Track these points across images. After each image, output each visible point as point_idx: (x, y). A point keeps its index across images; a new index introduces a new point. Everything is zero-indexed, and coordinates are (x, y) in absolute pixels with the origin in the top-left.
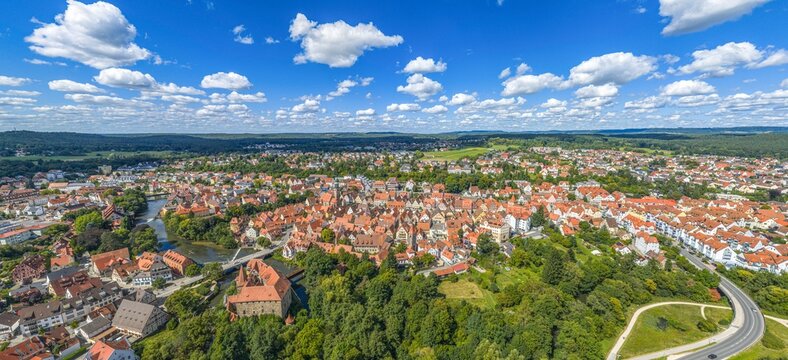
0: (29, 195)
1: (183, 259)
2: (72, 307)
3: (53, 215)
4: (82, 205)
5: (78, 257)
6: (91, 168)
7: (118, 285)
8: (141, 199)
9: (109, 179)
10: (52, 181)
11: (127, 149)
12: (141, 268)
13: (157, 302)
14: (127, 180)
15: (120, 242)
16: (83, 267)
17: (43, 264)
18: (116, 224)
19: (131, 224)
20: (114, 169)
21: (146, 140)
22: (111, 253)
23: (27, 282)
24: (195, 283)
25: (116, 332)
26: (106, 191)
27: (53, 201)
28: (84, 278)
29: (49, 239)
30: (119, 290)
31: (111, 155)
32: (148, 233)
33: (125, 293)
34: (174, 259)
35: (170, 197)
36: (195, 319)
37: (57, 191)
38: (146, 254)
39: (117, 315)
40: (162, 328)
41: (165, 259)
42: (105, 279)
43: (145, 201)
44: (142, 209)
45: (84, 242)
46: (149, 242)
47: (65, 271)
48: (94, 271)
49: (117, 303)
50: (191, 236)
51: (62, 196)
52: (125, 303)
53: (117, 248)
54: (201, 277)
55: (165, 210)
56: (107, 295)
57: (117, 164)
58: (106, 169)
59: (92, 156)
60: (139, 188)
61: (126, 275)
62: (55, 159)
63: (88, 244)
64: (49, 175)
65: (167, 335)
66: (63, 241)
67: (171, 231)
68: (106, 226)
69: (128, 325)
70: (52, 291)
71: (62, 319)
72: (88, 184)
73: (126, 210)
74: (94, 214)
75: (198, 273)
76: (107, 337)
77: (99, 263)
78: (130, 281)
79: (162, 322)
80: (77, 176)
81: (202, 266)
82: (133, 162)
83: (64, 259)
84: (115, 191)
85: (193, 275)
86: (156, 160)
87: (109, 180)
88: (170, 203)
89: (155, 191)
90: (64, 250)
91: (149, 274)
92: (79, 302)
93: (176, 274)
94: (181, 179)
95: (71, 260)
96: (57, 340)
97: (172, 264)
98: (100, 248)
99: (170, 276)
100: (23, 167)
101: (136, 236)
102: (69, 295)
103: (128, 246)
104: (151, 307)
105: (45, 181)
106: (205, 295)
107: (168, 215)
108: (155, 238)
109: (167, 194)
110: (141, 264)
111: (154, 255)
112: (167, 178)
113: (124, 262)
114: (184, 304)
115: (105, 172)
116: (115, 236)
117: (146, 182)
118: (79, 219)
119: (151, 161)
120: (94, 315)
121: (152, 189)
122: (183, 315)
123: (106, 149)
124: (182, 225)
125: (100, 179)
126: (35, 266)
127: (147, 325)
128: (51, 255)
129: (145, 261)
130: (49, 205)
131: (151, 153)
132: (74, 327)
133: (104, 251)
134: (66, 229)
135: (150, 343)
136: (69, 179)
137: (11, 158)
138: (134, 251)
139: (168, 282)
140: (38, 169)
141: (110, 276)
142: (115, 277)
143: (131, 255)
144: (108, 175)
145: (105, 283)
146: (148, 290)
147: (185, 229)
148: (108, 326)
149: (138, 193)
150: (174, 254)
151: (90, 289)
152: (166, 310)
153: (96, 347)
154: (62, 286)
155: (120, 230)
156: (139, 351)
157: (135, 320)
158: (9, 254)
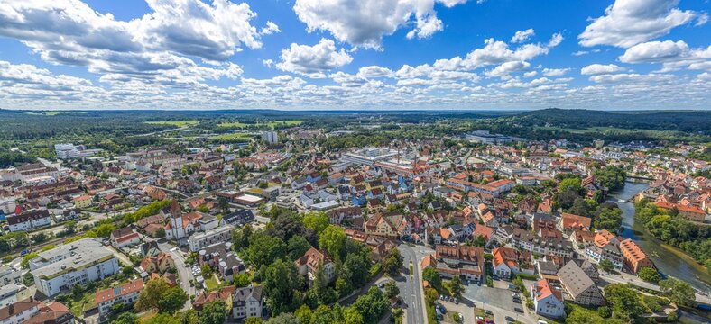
0: (543, 154)
1: (642, 256)
2: (538, 244)
3: (551, 173)
4: (571, 170)
5: (555, 208)
6: (587, 141)
7: (572, 246)
8: (620, 178)
9: (599, 152)
10: (558, 147)
11: (624, 126)
12: (595, 242)
13: (598, 282)
14: (612, 157)
15: (587, 211)
16: (555, 218)
17: (535, 204)
18: (589, 194)
19: (602, 198)
20: (606, 144)
21: (649, 117)
22: (576, 217)
23: (524, 213)
24: (647, 291)
25: (557, 281)
26: (592, 163)
27: (554, 163)
28: (552, 227)
29: (543, 189)
30: (571, 250)
31: (607, 131)
32: (614, 213)
33: (575, 256)
34: (632, 251)
35: (654, 184)
37: (559, 156)
38: (605, 232)
39: (563, 269)
40: (593, 307)
41: (621, 246)
42: (565, 236)
43: (624, 181)
44: (618, 187)
45: (562, 200)
46: (612, 222)
47: (543, 216)
48: (560, 226)
49: (567, 260)
50: (663, 237)
51: (560, 160)
52: (572, 264)
53: (582, 215)
54: (657, 288)
55: (641, 196)
56: (562, 249)
57: (610, 140)
58: (599, 143)
59: (592, 130)
60: (622, 167)
61: (581, 241)
62: (566, 130)
63: (564, 204)
64: (559, 143)
65: (596, 317)
66: (550, 194)
67: (640, 221)
68: (582, 193)
69: (567, 283)
70: (532, 225)
71: (531, 247)
72: (581, 154)
73: (602, 184)
74: (577, 179)
75: (655, 282)
76: (551, 281)
77: (567, 221)
78: (582, 248)
79: (596, 303)
80: (575, 146)
81: (664, 277)
82: (625, 140)
83: (546, 208)
84: (599, 164)
85: (647, 280)
86: (652, 140)
87: (597, 154)
88: (651, 190)
89: (638, 173)
90: (548, 200)
91: (600, 251)
92: (544, 243)
93: (627, 267)
95: (549, 210)
96: (524, 260)
97: (627, 254)
98: (570, 210)
99: (621, 265)
100: (546, 135)
101: (602, 211)
102: (540, 234)
103: (592, 217)
104: (591, 283)
105: (554, 146)
106: (655, 311)
107: (644, 203)
108: (619, 221)
109: (651, 179)
110: (598, 238)
111: (612, 237)
112: (659, 162)
113: (584, 229)
114: (625, 303)
115: (597, 145)
116: (585, 204)
117: (632, 161)
118: (565, 181)
119: (645, 140)
120: (549, 258)
121: (635, 170)
122: (619, 312)
123: (606, 125)
124: (656, 219)
125: (591, 151)
126: (530, 205)
127: (582, 295)
128: (540, 201)
129: (602, 237)
130: (551, 165)
131: (650, 133)
132: (535, 258)
133: (572, 213)
134: (554, 185)
135: (579, 312)
136: (569, 148)
137: (541, 128)
138: (596, 224)
139: (615, 269)
140: (553, 137)
141: (569, 235)
142: (572, 239)
143: (592, 226)
144: (598, 149)
145: (564, 239)
146: (594, 265)
147: (658, 225)
148: (552, 273)
150: (633, 246)
151: (553, 238)
152: (603, 294)
153: (542, 282)
154: (539, 225)
155: (590, 200)
156: (568, 310)
157: (574, 282)
158: (522, 191)
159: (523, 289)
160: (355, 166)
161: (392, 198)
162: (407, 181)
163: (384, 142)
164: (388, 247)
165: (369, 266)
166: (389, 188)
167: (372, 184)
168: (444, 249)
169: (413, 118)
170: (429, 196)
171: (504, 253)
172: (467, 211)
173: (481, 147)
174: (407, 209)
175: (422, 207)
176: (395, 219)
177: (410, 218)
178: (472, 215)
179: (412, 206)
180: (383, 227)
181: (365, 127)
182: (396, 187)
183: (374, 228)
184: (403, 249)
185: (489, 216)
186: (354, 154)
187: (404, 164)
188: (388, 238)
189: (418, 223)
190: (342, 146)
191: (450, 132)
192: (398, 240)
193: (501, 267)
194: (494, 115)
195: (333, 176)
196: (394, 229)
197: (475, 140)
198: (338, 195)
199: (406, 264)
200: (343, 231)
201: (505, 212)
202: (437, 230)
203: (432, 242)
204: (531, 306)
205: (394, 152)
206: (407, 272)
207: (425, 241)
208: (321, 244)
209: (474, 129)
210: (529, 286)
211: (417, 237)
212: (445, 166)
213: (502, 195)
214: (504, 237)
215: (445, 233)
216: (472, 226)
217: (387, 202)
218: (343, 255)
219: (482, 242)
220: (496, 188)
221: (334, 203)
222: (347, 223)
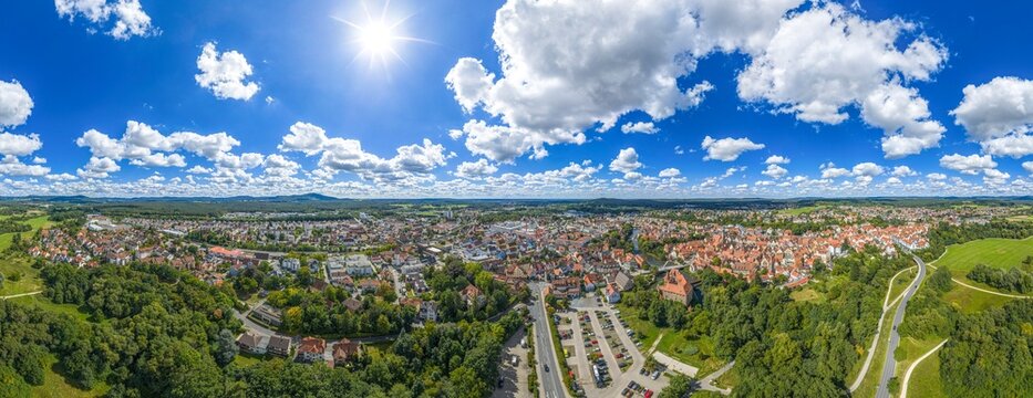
0: (601, 221)
1: (643, 260)
2: (605, 267)
3: (606, 230)
4: (613, 227)
5: (610, 247)
6: (617, 213)
7: (619, 264)
11: (629, 206)
12: (627, 260)
13: (631, 277)
15: (622, 246)
16: (610, 253)
17: (601, 247)
18: (622, 238)
19: (626, 239)
20: (624, 214)
21: (636, 202)
22: (619, 250)
23: (596, 253)
24: (646, 274)
25: (615, 284)
26: (621, 223)
28: (610, 257)
29: (604, 239)
30: (619, 266)
31: (624, 208)
32: (631, 244)
33: (621, 268)
34: (639, 259)
35: (641, 229)
36: (643, 292)
37: (608, 221)
38: (629, 254)
39: (617, 277)
40: (630, 290)
41: (636, 258)
42: (615, 260)
43: (632, 229)
44: (631, 233)
45: (612, 243)
46: (631, 248)
47: (606, 252)
48: (613, 256)
49: (617, 272)
50: (648, 250)
51: (609, 223)
52: (620, 273)
53: (621, 248)
54: (649, 272)
55: (639, 235)
56: (616, 267)
57: (626, 212)
59: (619, 208)
60: (631, 223)
61: (622, 261)
62: (609, 208)
63: (613, 245)
64: (607, 215)
65: (632, 294)
66: (607, 240)
67: (640, 245)
68: (619, 238)
69: (619, 283)
70: (601, 259)
71: (602, 270)
72: (616, 219)
73: (626, 232)
74: (617, 232)
75: (648, 269)
76: (613, 284)
77: (616, 253)
78: (622, 264)
79: (631, 288)
80: (614, 216)
81: (650, 266)
82: (630, 211)
83: (606, 248)
84: (623, 223)
85: (646, 270)
86: (638, 211)
87: (622, 218)
88: (641, 232)
89: (636, 225)
90: (606, 244)
91: (629, 263)
92: (607, 266)
93: (639, 267)
94: (646, 221)
96: (600, 278)
97: (638, 261)
99: (636, 267)
100: (602, 211)
101: (627, 245)
102: (605, 262)
103: (624, 248)
104: (628, 279)
105: (606, 217)
106: (650, 281)
107: (640, 237)
108: (633, 247)
109: (640, 227)
111: (632, 255)
112: (641, 219)
113: (622, 255)
114: (640, 282)
115: (622, 215)
116: (621, 243)
117: (633, 221)
118: (612, 233)
119: (636, 211)
120: (610, 273)
122: (639, 287)
123: (623, 205)
124: (644, 243)
125: (620, 217)
126: (599, 248)
127: (626, 286)
128: (603, 245)
129: (629, 257)
130: (606, 226)
131: (638, 208)
132: (605, 275)
133: (617, 248)
134: (609, 236)
135: (626, 294)
136: (611, 217)
137: (599, 208)
138: (626, 251)
139: (635, 269)
140: (605, 212)
141: (617, 259)
142: (619, 260)
145: (615, 262)
146: (628, 270)
147: (645, 246)
148: (612, 280)
149: (630, 225)
150: (639, 257)
151: (611, 262)
152: (633, 282)
153: (609, 287)
154: (605, 258)
155: (622, 241)
156: (621, 296)
157: (622, 281)
158: (595, 241)
159: (601, 294)
160: (499, 233)
161: (523, 253)
162: (532, 242)
163: (517, 218)
164: (521, 285)
165: (509, 297)
166: (521, 247)
167: (510, 245)
168: (557, 282)
169: (534, 203)
170: (546, 251)
171: (590, 277)
172: (568, 257)
173: (572, 219)
174: (533, 259)
175: (542, 258)
176: (526, 266)
177: (535, 266)
178: (571, 259)
179: (536, 257)
180: (518, 272)
181: (506, 209)
182: (525, 246)
183: (512, 273)
184: (531, 285)
185: (580, 258)
186: (499, 226)
187: (530, 232)
188: (522, 279)
189: (540, 267)
190: (491, 221)
191: (555, 211)
192: (528, 280)
193: (589, 285)
194: (578, 201)
195: (485, 240)
196: (525, 273)
197: (569, 215)
198: (489, 252)
199: (534, 294)
200: (492, 275)
201: (588, 254)
202: (552, 271)
203: (549, 279)
204: (606, 301)
205: (523, 224)
206: (534, 299)
207: (545, 278)
208: (476, 283)
209: (567, 210)
210: (603, 291)
211: (540, 277)
212: (554, 232)
213: (586, 245)
214: (589, 268)
215: (557, 272)
216: (572, 265)
217: (520, 256)
218: (491, 290)
219: (578, 274)
220: (582, 242)
221: (485, 257)
222: (494, 270)
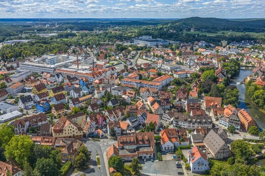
0: (190, 53)
1: (250, 119)
2: (191, 121)
3: (196, 67)
4: (208, 64)
5: (200, 93)
6: (217, 41)
7: (211, 120)
8: (237, 67)
9: (224, 50)
10: (200, 47)
11: (238, 30)
12: (225, 114)
13: (227, 141)
16: (200, 101)
17: (187, 91)
18: (220, 80)
20: (228, 43)
21: (251, 24)
22: (213, 98)
23: (180, 100)
24: (253, 141)
25: (204, 146)
26: (221, 58)
27: (198, 59)
28: (199, 108)
29: (192, 80)
30: (211, 122)
32: (234, 92)
33: (214, 126)
34: (245, 117)
35: (255, 70)
36: (244, 166)
37: (200, 54)
38: (230, 106)
39: (207, 137)
40: (225, 159)
41: (239, 114)
42: (207, 113)
43: (239, 69)
45: (204, 87)
46: (233, 98)
47: (193, 100)
48: (204, 106)
49: (209, 130)
50: (260, 104)
51: (202, 57)
52: (212, 132)
53: (217, 96)
54: (258, 138)
55: (249, 79)
56: (206, 123)
58: (224, 43)
59: (220, 33)
60: (238, 59)
61: (216, 115)
62: (204, 34)
63: (205, 90)
64: (200, 44)
65: (226, 165)
66: (196, 83)
67: (248, 96)
69: (210, 146)
70: (186, 109)
71: (185, 125)
72: (214, 51)
73: (227, 72)
74: (212, 71)
75: (256, 135)
76: (200, 147)
77: (208, 102)
78: (217, 120)
79: (226, 156)
80: (210, 46)
81: (261, 130)
83: (194, 94)
84: (226, 58)
85: (253, 134)
86: (253, 39)
88: (253, 74)
89: (246, 63)
90: (195, 88)
91: (228, 120)
92: (194, 120)
93: (243, 128)
95: (196, 95)
96: (182, 135)
97: (242, 119)
98: (209, 93)
99: (239, 127)
100: (191, 38)
101: (228, 92)
102: (191, 114)
103: (222, 97)
104: (223, 143)
105: (197, 47)
106: (257, 153)
107: (250, 82)
108: (237, 97)
109: (253, 67)
110: (226, 111)
111: (234, 109)
112: (257, 54)
113: (218, 106)
114: (242, 151)
115: (224, 45)
116: (218, 88)
117: (243, 55)
118: (205, 72)
120: (198, 131)
121: (245, 61)
122: (239, 159)
123: (228, 29)
124: (257, 93)
125: (220, 48)
126: (184, 93)
127: (218, 152)
128: (190, 89)
129: (228, 110)
130: (196, 61)
131: (252, 34)
132: (190, 133)
133: (211, 95)
134: (198, 76)
135: (217, 164)
136: (207, 47)
137: (189, 33)
138: (225, 101)
139: (236, 131)
140: (197, 40)
141: (209, 112)
142: (211, 114)
143: (222, 103)
144: (224, 47)
145: (206, 115)
146: (224, 130)
147: (257, 97)
148: (200, 141)
149: (237, 63)
150: (245, 114)
151: (200, 115)
152: (230, 149)
153: (195, 149)
154: (191, 108)
156: (211, 165)
157: (213, 144)
158: (178, 83)
159: (182, 157)
160: (35, 75)
161: (75, 101)
162: (88, 84)
163: (63, 49)
164: (76, 146)
165: (60, 166)
166: (72, 93)
167: (54, 90)
168: (124, 139)
169: (88, 25)
170: (108, 96)
171: (169, 133)
172: (139, 104)
173: (146, 50)
174: (90, 109)
175: (103, 106)
176: (80, 120)
177: (93, 117)
178: (144, 107)
179: (94, 106)
180: (69, 128)
181: (41, 35)
182: (77, 90)
183: (61, 131)
184: (89, 145)
185: (156, 106)
186: (33, 63)
187: (84, 69)
188: (75, 138)
189: (101, 120)
190: (18, 55)
191: (121, 38)
192: (84, 138)
193: (167, 144)
196: (80, 129)
197: (141, 44)
198: (21, 105)
199: (94, 157)
200: (30, 139)
201: (167, 101)
202: (117, 124)
203: (113, 134)
204: (188, 168)
205: (73, 58)
206: (95, 164)
207: (108, 134)
208: (7, 156)
209: (140, 35)
210: (186, 154)
211: (101, 132)
212: (119, 68)
213: (164, 88)
214: (168, 121)
215: (124, 125)
216: (144, 116)
217: (71, 105)
218: (32, 161)
219: (152, 127)
220: (159, 83)
221: (16, 113)
222: (33, 130)
